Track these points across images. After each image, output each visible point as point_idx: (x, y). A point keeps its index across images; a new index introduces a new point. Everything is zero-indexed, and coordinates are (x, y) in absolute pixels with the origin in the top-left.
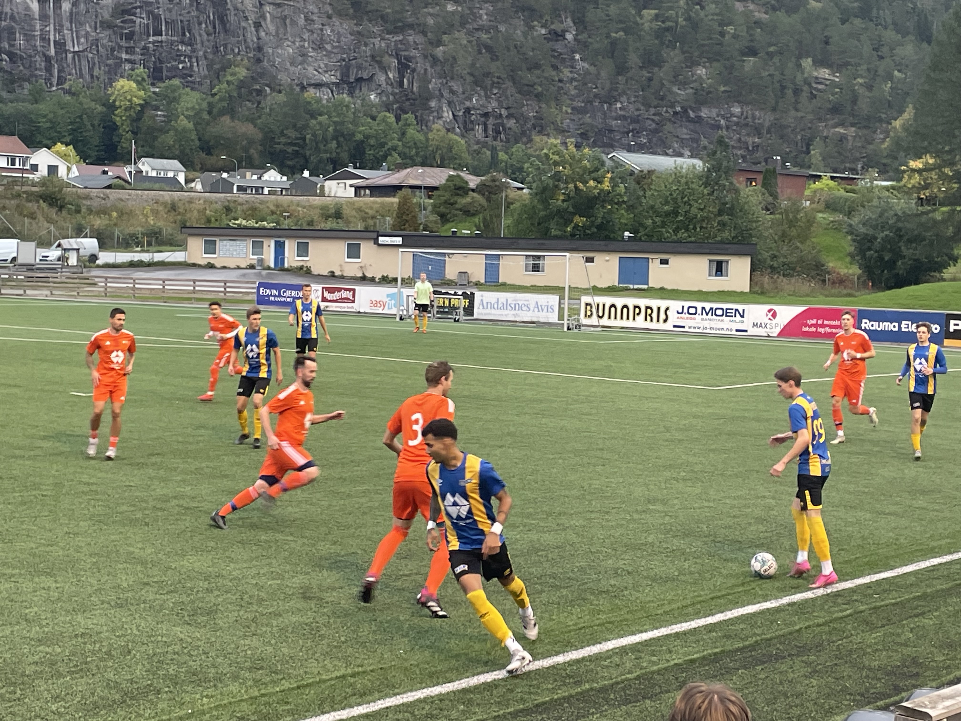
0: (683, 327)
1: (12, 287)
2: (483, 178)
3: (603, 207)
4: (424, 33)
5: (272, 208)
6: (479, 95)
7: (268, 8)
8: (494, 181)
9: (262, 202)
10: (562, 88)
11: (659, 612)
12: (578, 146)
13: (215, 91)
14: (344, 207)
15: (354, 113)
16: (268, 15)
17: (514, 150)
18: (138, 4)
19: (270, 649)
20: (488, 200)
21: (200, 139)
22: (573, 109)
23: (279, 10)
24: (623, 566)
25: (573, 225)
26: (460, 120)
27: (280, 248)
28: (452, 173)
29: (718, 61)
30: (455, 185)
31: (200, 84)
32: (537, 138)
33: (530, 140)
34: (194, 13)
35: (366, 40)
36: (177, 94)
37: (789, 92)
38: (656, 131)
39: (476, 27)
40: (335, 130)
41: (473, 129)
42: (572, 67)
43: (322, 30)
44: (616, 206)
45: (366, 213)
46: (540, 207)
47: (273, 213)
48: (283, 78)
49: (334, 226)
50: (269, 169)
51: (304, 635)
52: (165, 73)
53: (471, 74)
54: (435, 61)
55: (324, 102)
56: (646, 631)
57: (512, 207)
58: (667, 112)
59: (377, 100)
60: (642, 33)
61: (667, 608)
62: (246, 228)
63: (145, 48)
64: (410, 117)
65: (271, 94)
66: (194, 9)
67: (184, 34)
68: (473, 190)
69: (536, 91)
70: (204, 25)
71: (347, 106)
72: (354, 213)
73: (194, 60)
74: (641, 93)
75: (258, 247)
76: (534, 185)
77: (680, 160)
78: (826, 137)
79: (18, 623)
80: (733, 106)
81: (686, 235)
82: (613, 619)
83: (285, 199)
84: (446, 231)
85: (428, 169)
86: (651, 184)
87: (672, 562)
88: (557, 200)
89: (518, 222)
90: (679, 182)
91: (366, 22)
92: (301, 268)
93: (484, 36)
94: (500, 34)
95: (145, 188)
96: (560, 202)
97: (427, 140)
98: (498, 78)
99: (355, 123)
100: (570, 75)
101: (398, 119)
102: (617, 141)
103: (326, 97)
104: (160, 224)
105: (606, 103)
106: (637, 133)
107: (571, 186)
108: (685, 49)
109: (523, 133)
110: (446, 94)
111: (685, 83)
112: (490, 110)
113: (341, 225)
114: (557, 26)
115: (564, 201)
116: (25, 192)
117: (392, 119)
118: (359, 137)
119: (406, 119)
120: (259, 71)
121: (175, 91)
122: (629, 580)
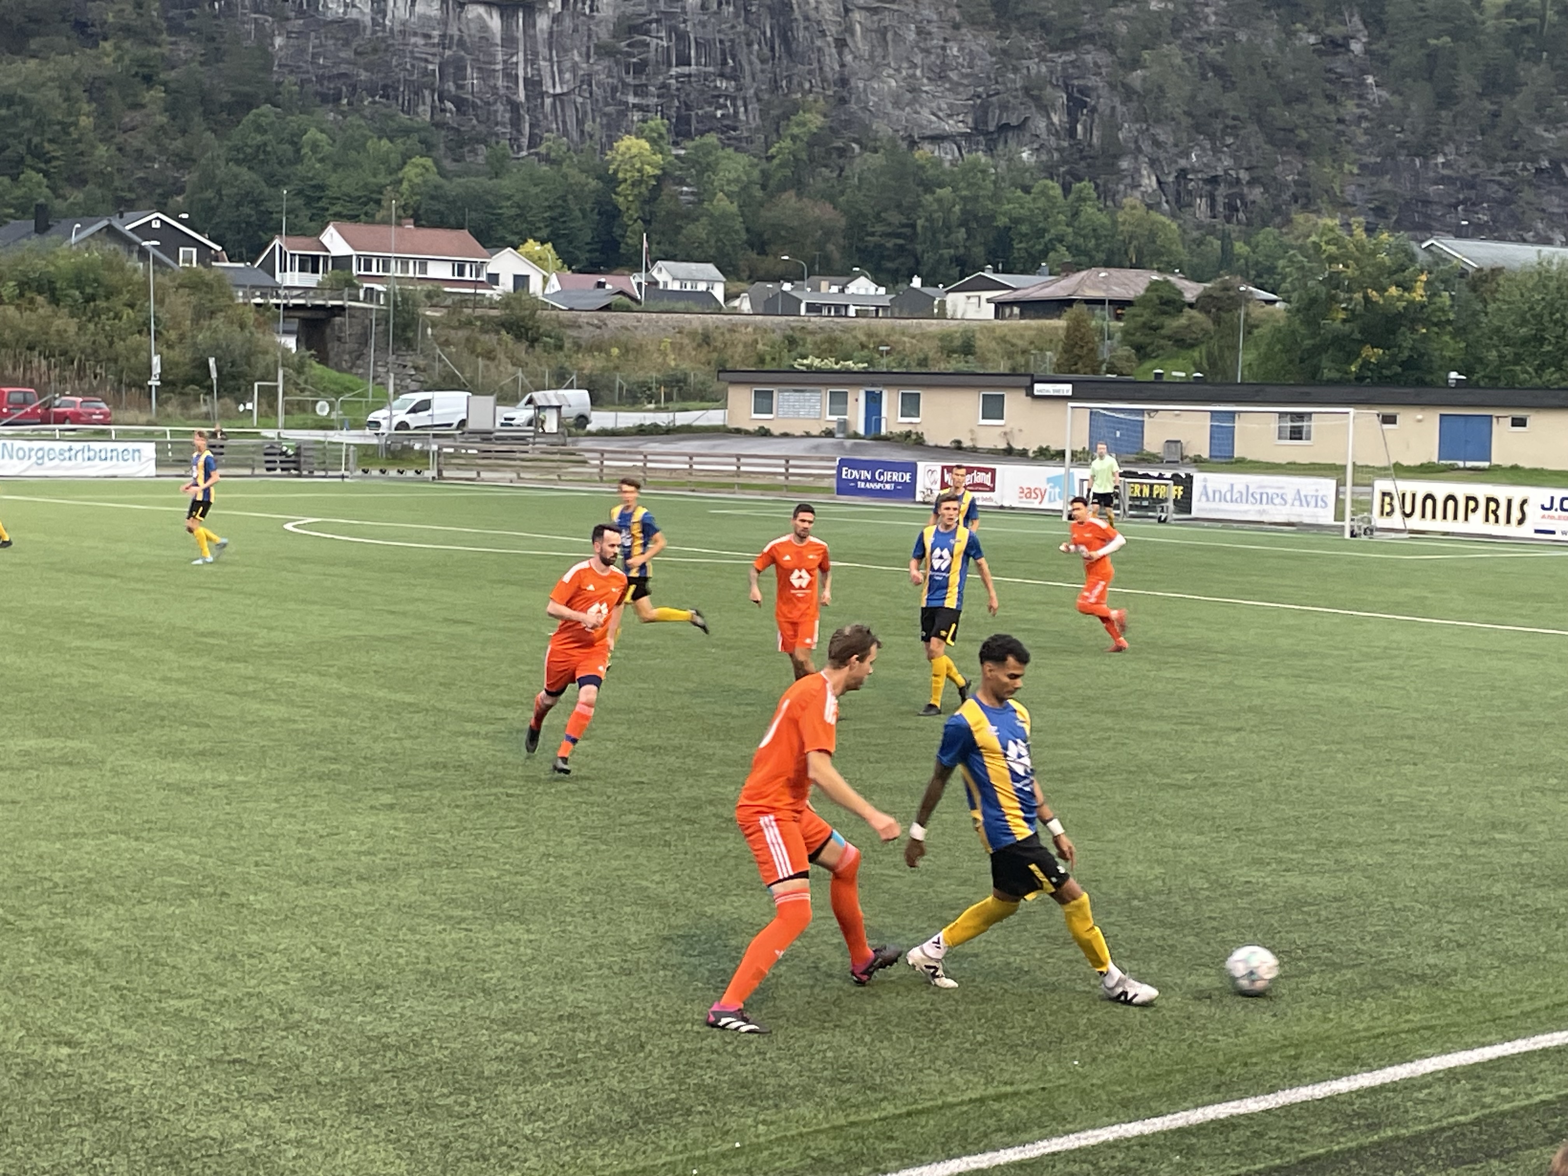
0: (1553, 532)
1: (459, 467)
2: (1208, 285)
3: (1413, 330)
4: (1112, 50)
5: (864, 339)
6: (1203, 149)
7: (857, 16)
8: (1226, 289)
9: (846, 330)
10: (1343, 133)
11: (1513, 1012)
12: (1370, 230)
13: (773, 151)
14: (978, 335)
15: (995, 182)
16: (858, 27)
17: (1260, 237)
18: (654, 16)
19: (862, 1051)
20: (1217, 321)
21: (748, 230)
22: (1363, 167)
23: (875, 18)
24: (1450, 934)
25: (1360, 360)
26: (1171, 190)
27: (873, 403)
28: (1155, 278)
30: (1160, 298)
31: (750, 140)
32: (1299, 218)
33: (1288, 221)
34: (741, 28)
35: (1014, 62)
36: (712, 158)
38: (1504, 202)
39: (1199, 35)
40: (964, 211)
41: (1190, 205)
42: (1361, 97)
43: (944, 48)
44: (1436, 329)
45: (1013, 345)
46: (1303, 330)
47: (863, 346)
48: (882, 128)
49: (962, 366)
50: (857, 276)
51: (917, 1029)
52: (694, 124)
53: (1188, 114)
54: (1129, 94)
55: (947, 165)
56: (1491, 1044)
57: (1256, 332)
58: (1524, 168)
59: (1033, 159)
60: (1482, 37)
61: (1527, 1006)
62: (819, 371)
63: (664, 86)
64: (1086, 186)
65: (860, 154)
66: (741, 20)
67: (724, 63)
68: (1191, 306)
69: (1299, 139)
70: (756, 47)
71: (984, 172)
72: (993, 345)
73: (740, 103)
74: (1480, 138)
75: (839, 402)
76: (1295, 296)
77: (1546, 250)
79: (472, 995)
81: (1557, 376)
82: (1434, 1022)
83: (882, 324)
84: (1145, 373)
85: (1112, 271)
86: (1496, 291)
87: (1536, 930)
88: (1334, 320)
89: (1266, 358)
90: (1545, 286)
91: (1015, 33)
92: (908, 434)
93: (1212, 51)
94: (1238, 47)
95: (662, 308)
96: (1338, 324)
97: (1115, 223)
98: (1234, 118)
99: (996, 198)
100: (1358, 111)
101: (1066, 189)
102: (1437, 219)
103: (949, 157)
104: (685, 365)
105: (1417, 155)
106: (1471, 205)
107: (1358, 296)
108: (1557, 62)
109: (1277, 210)
110: (1146, 146)
111: (1558, 120)
112: (1220, 172)
113: (972, 365)
114: (1335, 30)
115: (1344, 321)
116: (478, 318)
117: (1056, 190)
118: (1002, 221)
119: (1081, 191)
120: (843, 117)
121: (709, 153)
122: (1461, 958)
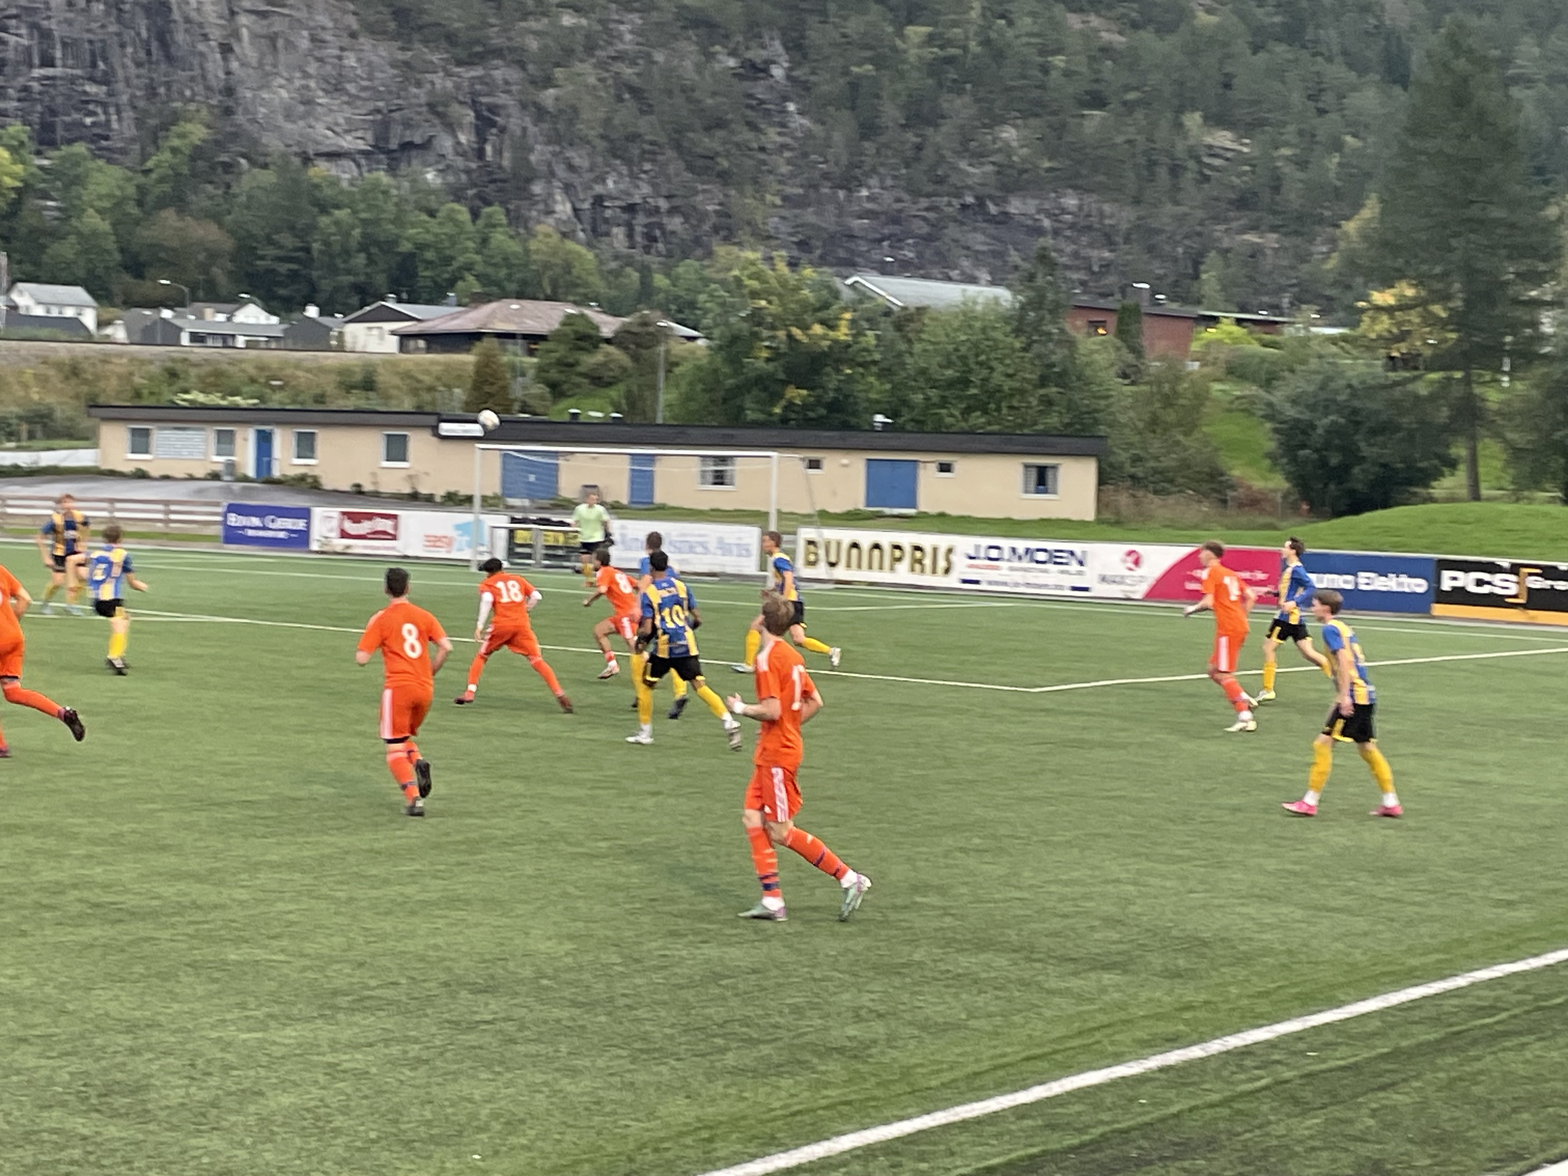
0: (977, 582)
2: (626, 320)
3: (838, 371)
4: (521, 65)
5: (252, 371)
6: (620, 175)
7: (244, 19)
8: (645, 324)
9: (233, 362)
10: (764, 163)
11: (933, 1083)
12: (793, 264)
13: (150, 164)
14: (380, 370)
15: (396, 205)
16: (245, 32)
17: (680, 270)
18: (14, 11)
19: (242, 1154)
20: (636, 358)
21: (122, 251)
22: (785, 198)
23: (265, 22)
24: (870, 1004)
25: (783, 403)
26: (586, 216)
27: (264, 442)
28: (571, 311)
29: (1037, 115)
30: (576, 332)
31: (123, 152)
32: (721, 250)
33: (710, 254)
34: (113, 28)
35: (419, 76)
36: (80, 170)
37: (1163, 173)
38: (929, 239)
39: (613, 54)
40: (364, 235)
41: (607, 234)
42: (783, 125)
43: (340, 58)
44: (861, 370)
45: (419, 381)
46: (726, 370)
47: (253, 381)
48: (272, 142)
49: (363, 404)
50: (243, 303)
51: (304, 1128)
52: (60, 133)
53: (603, 137)
54: (540, 113)
55: (345, 184)
56: (909, 1117)
57: (677, 370)
58: (950, 204)
59: (439, 181)
60: (906, 67)
61: (947, 1077)
62: (204, 407)
63: (26, 89)
64: (496, 212)
65: (249, 171)
66: (112, 19)
67: (94, 65)
68: (608, 341)
69: (719, 168)
70: (129, 50)
71: (385, 193)
72: (396, 381)
73: (112, 110)
74: (904, 171)
75: (225, 440)
76: (716, 332)
77: (972, 289)
78: (1228, 251)
80: (1065, 195)
81: (983, 420)
82: (853, 1097)
83: (274, 357)
84: (560, 412)
85: (528, 304)
86: (921, 331)
87: (956, 996)
88: (756, 358)
89: (688, 398)
90: (970, 327)
91: (417, 45)
92: (302, 478)
93: (628, 72)
94: (655, 69)
95: (24, 336)
96: (760, 364)
97: (527, 251)
98: (652, 143)
99: (398, 221)
100: (779, 139)
101: (475, 214)
102: (861, 254)
103: (347, 176)
104: (51, 399)
105: (841, 187)
106: (897, 241)
107: (781, 334)
108: (981, 95)
111: (981, 155)
112: (637, 199)
113: (373, 402)
114: (756, 55)
115: (768, 360)
117: (463, 213)
118: (406, 247)
119: (490, 216)
120: (229, 129)
121: (77, 164)
122: (879, 1029)
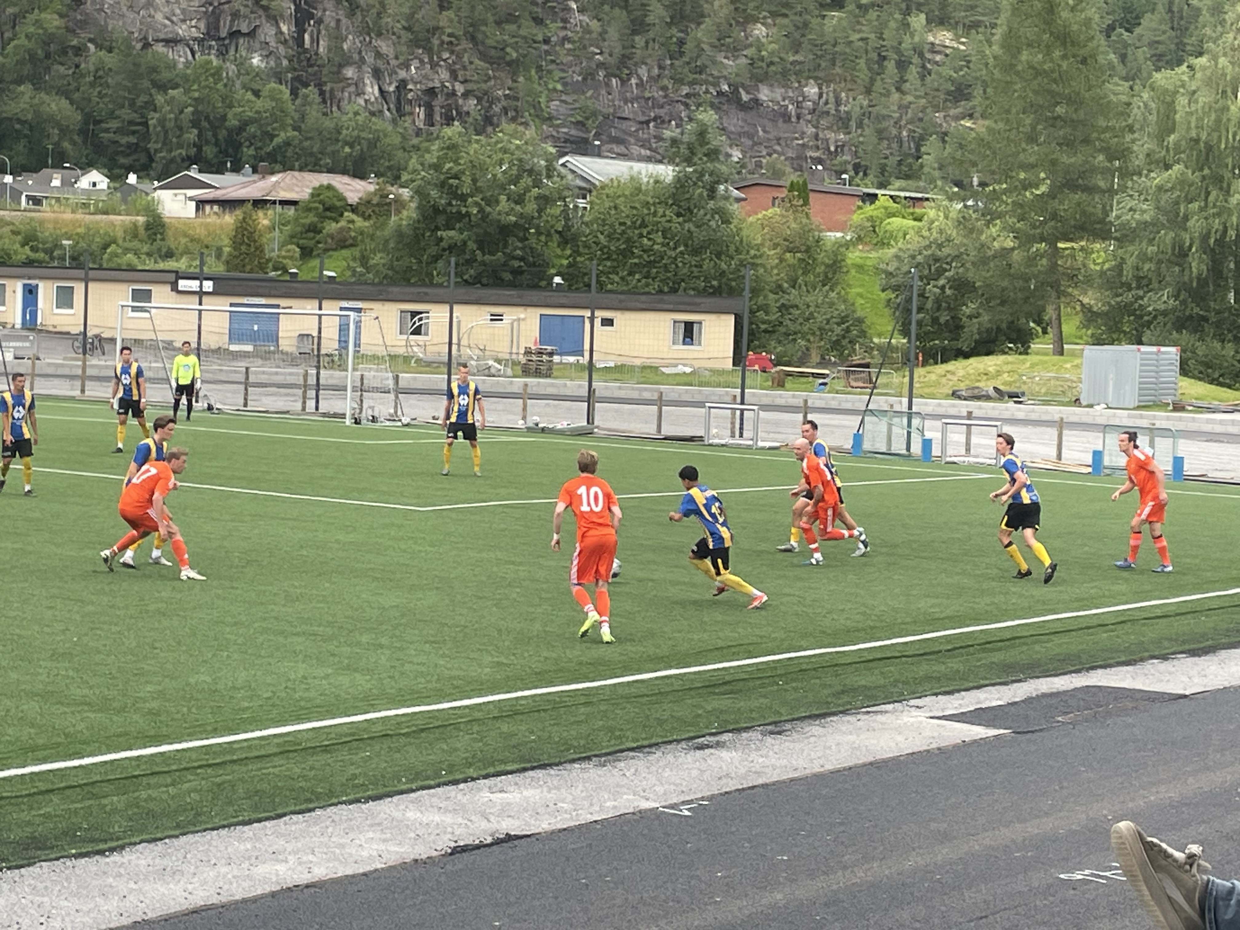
6: (422, 61)
10: (548, 53)
22: (564, 84)
26: (392, 99)
29: (785, 16)
32: (508, 128)
37: (891, 66)
40: (195, 113)
42: (565, 21)
48: (117, 30)
50: (90, 169)
53: (408, 29)
54: (353, 8)
55: (180, 67)
58: (707, 91)
59: (264, 65)
65: (95, 53)
69: (508, 58)
71: (216, 74)
74: (668, 62)
78: (946, 134)
80: (806, 85)
97: (339, 127)
98: (451, 35)
99: (227, 101)
100: (562, 33)
101: (294, 94)
102: (632, 134)
103: (182, 59)
105: (615, 76)
109: (488, 120)
110: (369, 58)
111: (735, 49)
117: (284, 93)
119: (306, 96)
120: (79, 17)
